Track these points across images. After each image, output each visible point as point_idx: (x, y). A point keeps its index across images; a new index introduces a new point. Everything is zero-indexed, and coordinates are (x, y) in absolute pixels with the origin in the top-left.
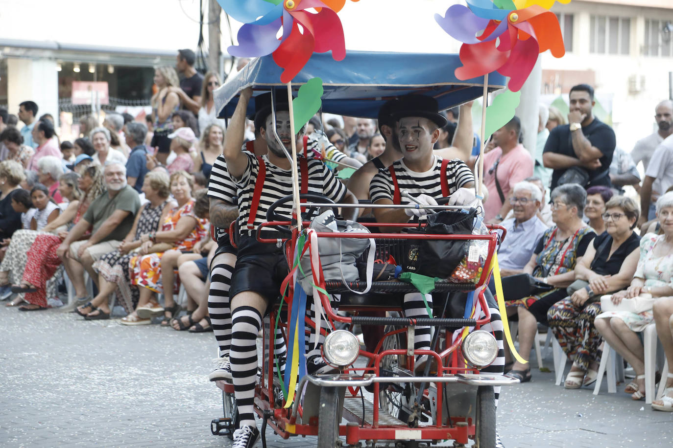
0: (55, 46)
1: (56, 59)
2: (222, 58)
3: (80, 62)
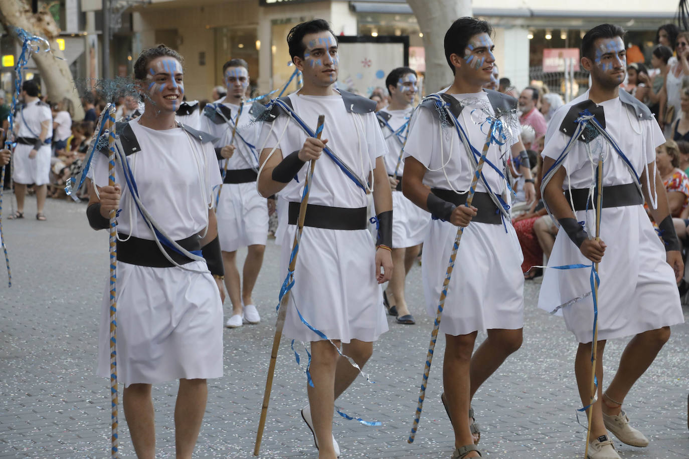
0: (528, 14)
1: (528, 26)
3: (552, 29)
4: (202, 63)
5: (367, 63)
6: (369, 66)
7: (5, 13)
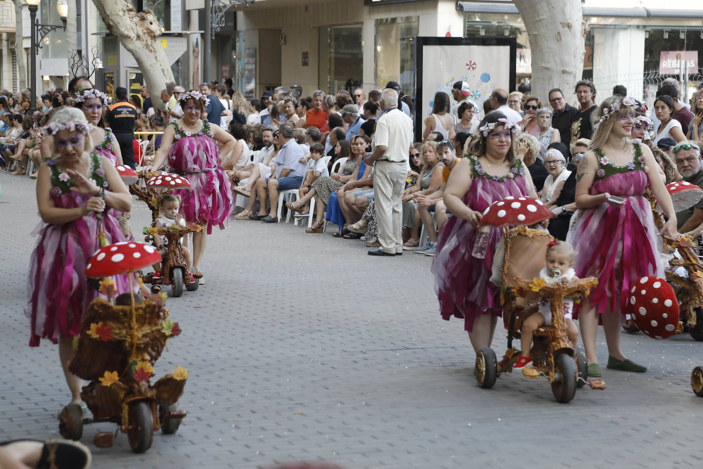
0: (645, 14)
1: (644, 27)
3: (669, 29)
4: (305, 64)
5: (471, 66)
6: (474, 68)
7: (108, 13)
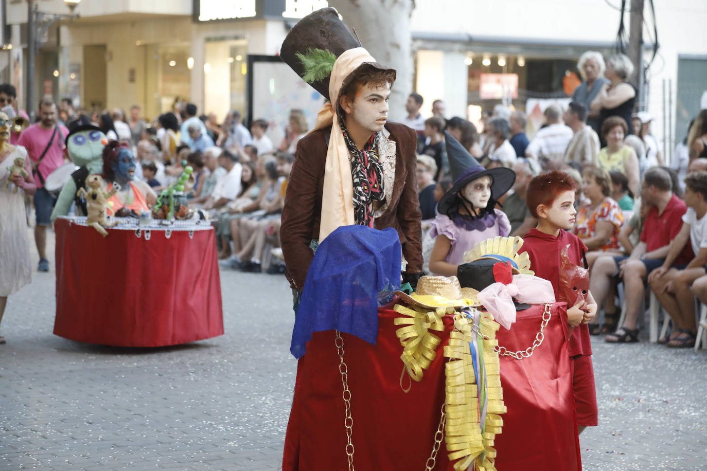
0: (466, 38)
1: (467, 52)
2: (643, 48)
3: (490, 55)
4: (132, 80)
5: (302, 84)
6: (304, 87)
